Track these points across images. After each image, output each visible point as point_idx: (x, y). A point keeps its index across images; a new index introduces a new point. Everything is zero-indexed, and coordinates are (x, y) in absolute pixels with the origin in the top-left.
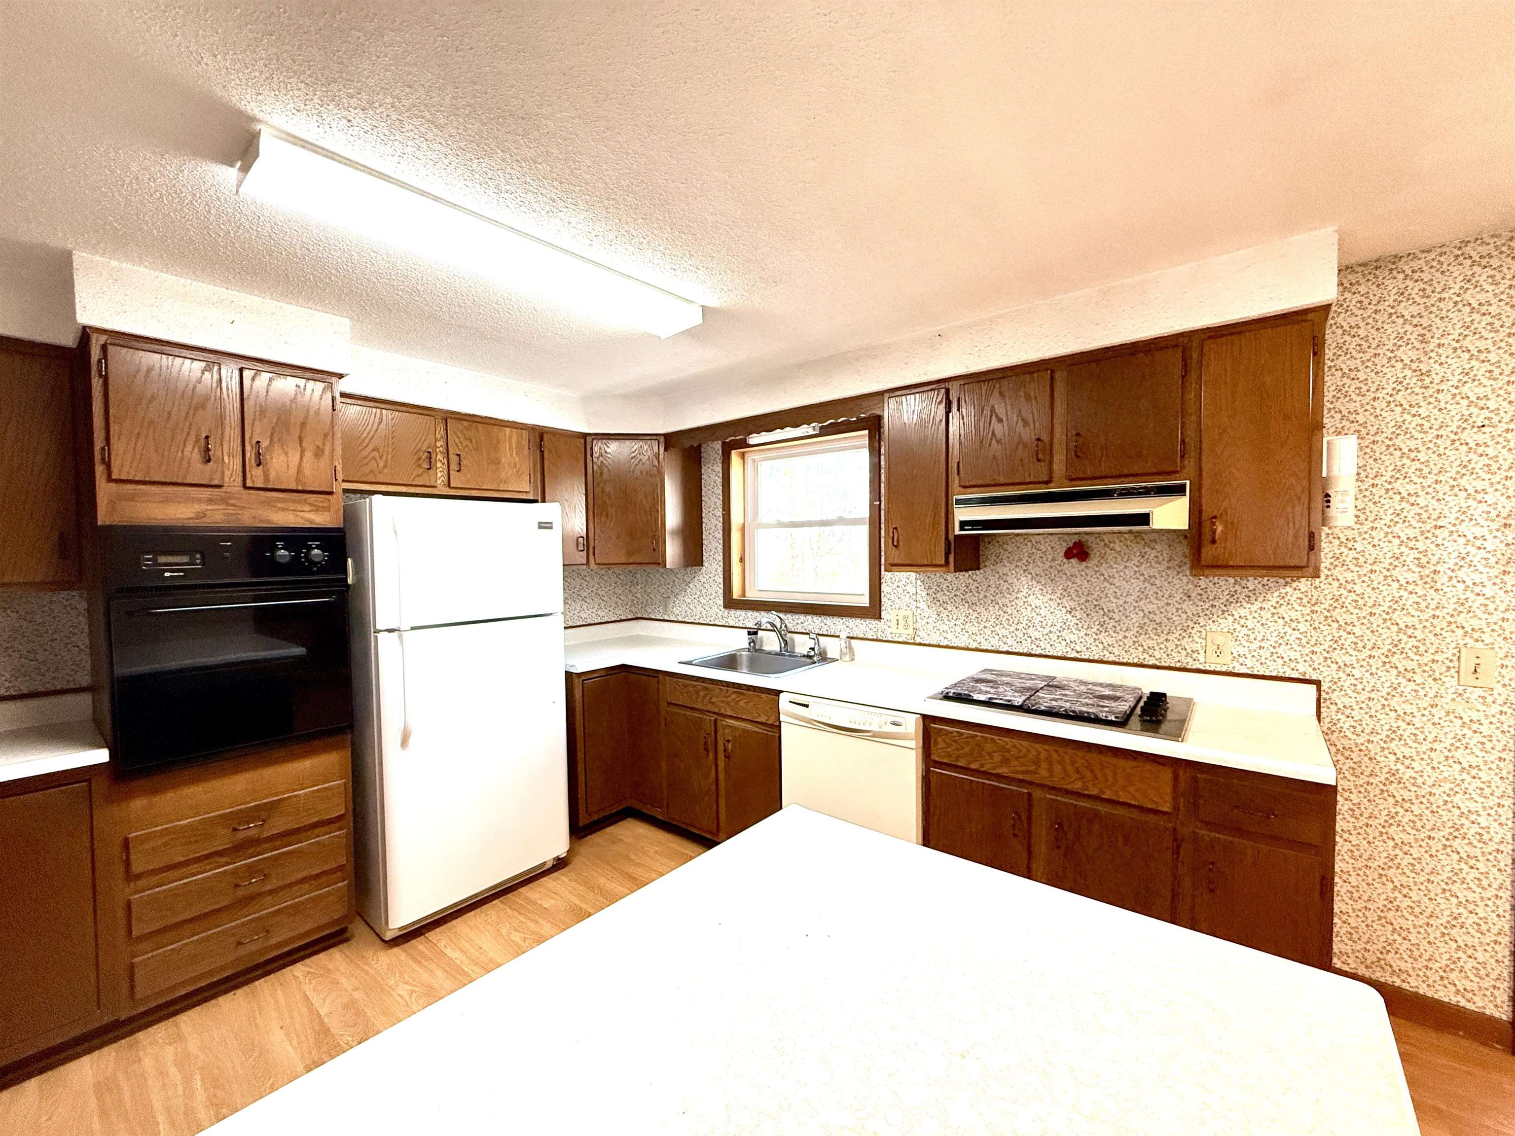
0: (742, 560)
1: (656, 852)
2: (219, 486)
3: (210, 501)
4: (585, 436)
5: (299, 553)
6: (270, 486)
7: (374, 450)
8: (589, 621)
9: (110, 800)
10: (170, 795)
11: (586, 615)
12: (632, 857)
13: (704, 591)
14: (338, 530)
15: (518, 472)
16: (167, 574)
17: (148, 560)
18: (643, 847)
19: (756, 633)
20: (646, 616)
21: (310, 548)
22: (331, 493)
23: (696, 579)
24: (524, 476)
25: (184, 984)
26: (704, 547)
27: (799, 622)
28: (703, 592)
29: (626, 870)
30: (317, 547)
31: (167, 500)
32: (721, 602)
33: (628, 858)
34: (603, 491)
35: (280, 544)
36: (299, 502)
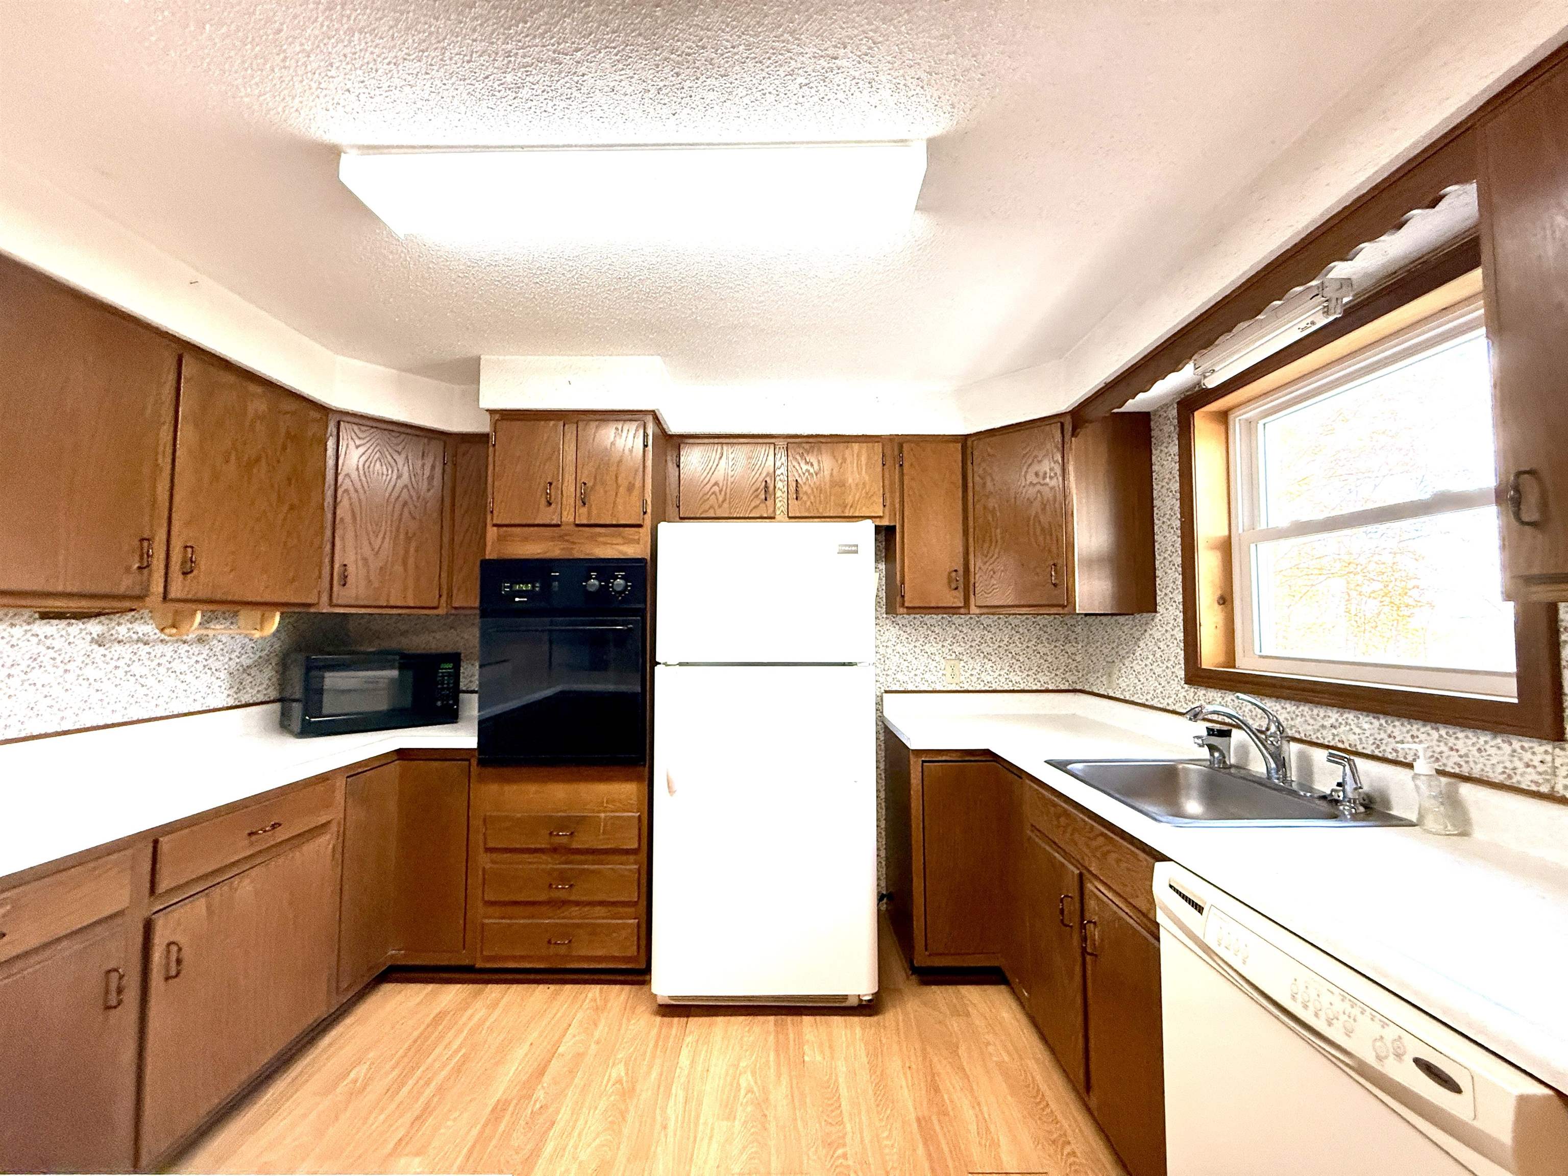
0: (1225, 600)
1: (999, 1064)
2: (558, 526)
3: (553, 539)
4: (964, 440)
5: (608, 582)
6: (592, 522)
7: (714, 485)
8: (995, 686)
9: (482, 780)
10: (515, 787)
11: (990, 678)
12: (962, 1051)
13: (1159, 653)
14: (642, 560)
15: (867, 493)
16: (517, 599)
17: (507, 587)
18: (988, 1044)
19: (1226, 734)
20: (1087, 688)
21: (616, 578)
22: (640, 526)
23: (1147, 635)
24: (874, 498)
25: (514, 958)
26: (1158, 581)
27: (1327, 723)
28: (1158, 656)
29: (938, 1068)
30: (623, 578)
31: (525, 539)
32: (1182, 674)
33: (954, 1050)
34: (985, 508)
35: (594, 574)
36: (613, 536)
